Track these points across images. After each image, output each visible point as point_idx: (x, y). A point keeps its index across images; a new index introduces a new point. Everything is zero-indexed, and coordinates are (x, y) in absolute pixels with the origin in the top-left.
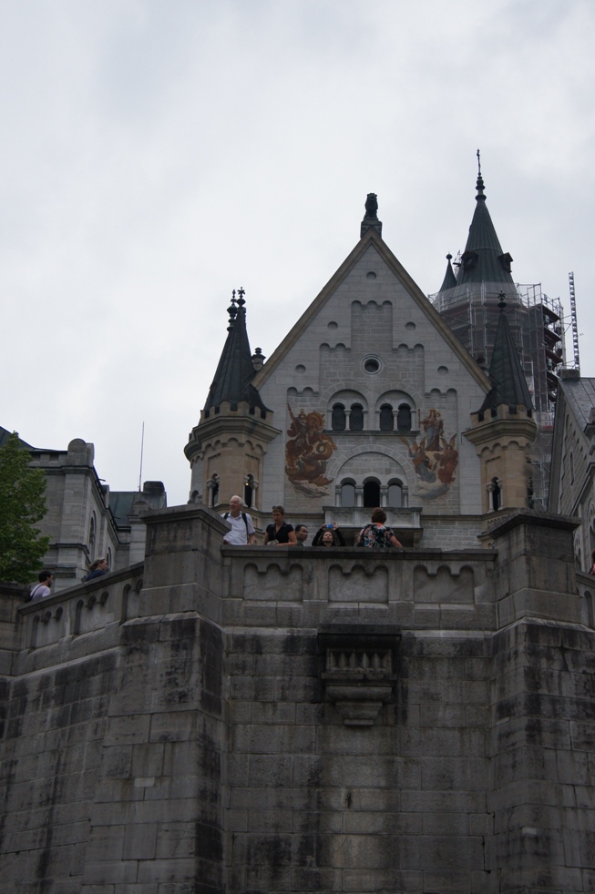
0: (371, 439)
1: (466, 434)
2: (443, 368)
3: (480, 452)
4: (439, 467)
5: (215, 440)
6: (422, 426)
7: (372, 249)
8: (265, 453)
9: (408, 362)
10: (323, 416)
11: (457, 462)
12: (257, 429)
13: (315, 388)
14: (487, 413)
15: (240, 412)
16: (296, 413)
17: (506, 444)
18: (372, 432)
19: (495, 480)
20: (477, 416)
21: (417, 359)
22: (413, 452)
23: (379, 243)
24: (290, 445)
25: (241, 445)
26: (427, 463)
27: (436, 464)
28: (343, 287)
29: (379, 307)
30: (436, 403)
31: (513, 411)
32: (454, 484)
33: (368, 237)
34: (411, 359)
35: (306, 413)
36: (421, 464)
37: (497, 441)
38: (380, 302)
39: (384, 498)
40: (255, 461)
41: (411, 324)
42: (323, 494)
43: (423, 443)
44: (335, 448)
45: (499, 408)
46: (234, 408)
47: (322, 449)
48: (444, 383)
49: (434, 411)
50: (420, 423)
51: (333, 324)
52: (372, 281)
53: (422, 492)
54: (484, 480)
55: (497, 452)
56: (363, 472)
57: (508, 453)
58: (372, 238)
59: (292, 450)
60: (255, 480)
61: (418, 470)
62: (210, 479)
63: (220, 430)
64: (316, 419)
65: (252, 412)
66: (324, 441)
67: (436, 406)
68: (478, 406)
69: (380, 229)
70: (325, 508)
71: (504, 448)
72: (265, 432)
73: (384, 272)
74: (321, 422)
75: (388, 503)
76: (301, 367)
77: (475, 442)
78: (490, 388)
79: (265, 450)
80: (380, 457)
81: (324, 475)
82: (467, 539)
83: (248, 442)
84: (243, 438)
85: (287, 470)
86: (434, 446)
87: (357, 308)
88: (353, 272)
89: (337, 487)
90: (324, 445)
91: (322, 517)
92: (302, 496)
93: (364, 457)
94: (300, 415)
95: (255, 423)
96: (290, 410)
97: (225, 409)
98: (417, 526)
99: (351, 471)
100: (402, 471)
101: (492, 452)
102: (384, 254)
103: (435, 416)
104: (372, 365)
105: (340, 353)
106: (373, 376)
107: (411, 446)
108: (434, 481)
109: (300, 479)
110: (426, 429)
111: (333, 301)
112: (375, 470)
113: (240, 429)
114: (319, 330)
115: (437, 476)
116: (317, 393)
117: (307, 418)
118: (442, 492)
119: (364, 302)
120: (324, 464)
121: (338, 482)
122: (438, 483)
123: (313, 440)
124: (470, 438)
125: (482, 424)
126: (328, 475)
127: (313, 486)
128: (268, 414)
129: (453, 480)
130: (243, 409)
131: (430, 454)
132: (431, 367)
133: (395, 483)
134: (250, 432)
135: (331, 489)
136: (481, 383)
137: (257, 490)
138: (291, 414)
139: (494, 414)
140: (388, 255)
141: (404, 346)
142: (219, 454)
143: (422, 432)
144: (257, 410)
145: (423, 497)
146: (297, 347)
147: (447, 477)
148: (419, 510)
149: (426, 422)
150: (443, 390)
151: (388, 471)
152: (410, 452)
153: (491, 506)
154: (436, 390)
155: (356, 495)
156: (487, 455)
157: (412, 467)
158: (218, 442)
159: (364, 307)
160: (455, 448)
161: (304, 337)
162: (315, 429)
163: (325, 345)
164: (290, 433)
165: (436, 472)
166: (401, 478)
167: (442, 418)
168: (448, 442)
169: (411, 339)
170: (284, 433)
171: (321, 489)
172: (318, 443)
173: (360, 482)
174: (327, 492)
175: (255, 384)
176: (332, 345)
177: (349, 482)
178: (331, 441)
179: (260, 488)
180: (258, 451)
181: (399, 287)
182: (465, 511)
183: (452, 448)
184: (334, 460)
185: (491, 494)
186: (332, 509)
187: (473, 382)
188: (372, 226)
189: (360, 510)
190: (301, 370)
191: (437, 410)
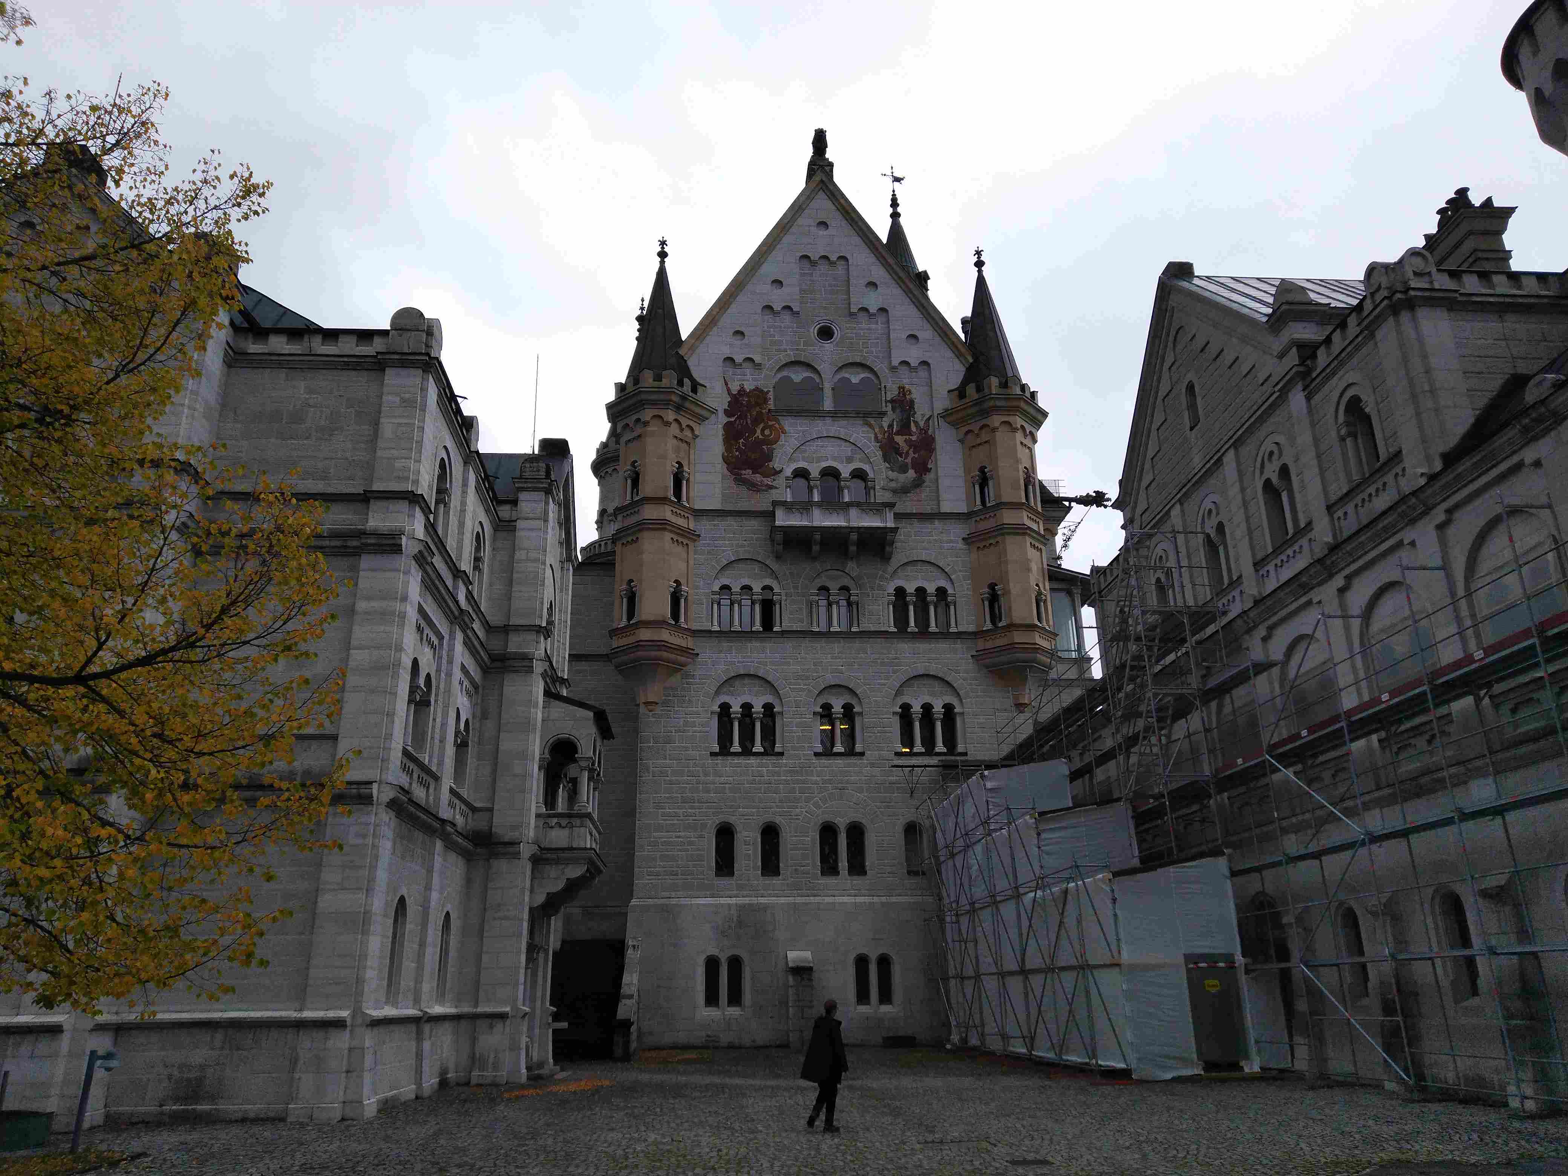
0: (828, 421)
1: (946, 415)
2: (913, 337)
3: (961, 436)
4: (911, 454)
5: (635, 417)
6: (890, 405)
7: (821, 195)
8: (697, 436)
9: (869, 329)
10: (768, 392)
11: (934, 449)
12: (687, 404)
13: (757, 359)
14: (971, 389)
15: (665, 382)
16: (735, 389)
17: (997, 424)
18: (829, 412)
19: (982, 470)
20: (956, 392)
21: (880, 326)
22: (880, 436)
23: (831, 187)
24: (728, 427)
25: (668, 424)
26: (897, 451)
27: (907, 453)
28: (787, 239)
29: (832, 264)
30: (905, 379)
31: (1004, 385)
32: (929, 477)
33: (817, 178)
34: (873, 326)
35: (748, 387)
36: (889, 450)
37: (984, 422)
38: (833, 258)
39: (846, 491)
40: (684, 445)
41: (873, 285)
42: (771, 487)
43: (891, 426)
44: (784, 432)
45: (985, 382)
46: (658, 378)
47: (767, 432)
48: (914, 355)
49: (904, 388)
50: (886, 402)
51: (778, 283)
52: (822, 232)
53: (893, 485)
54: (967, 470)
55: (985, 437)
56: (819, 460)
57: (998, 434)
58: (822, 181)
59: (731, 434)
60: (686, 468)
61: (886, 458)
62: (629, 467)
63: (641, 405)
64: (759, 395)
65: (681, 383)
66: (770, 423)
67: (905, 381)
68: (956, 380)
69: (832, 171)
70: (775, 504)
71: (994, 430)
72: (697, 410)
73: (836, 221)
74: (766, 400)
75: (850, 496)
76: (739, 333)
77: (954, 424)
78: (971, 360)
79: (697, 433)
80: (839, 442)
81: (771, 464)
82: (951, 541)
83: (676, 420)
84: (670, 416)
85: (725, 459)
86: (905, 428)
87: (806, 263)
88: (800, 221)
89: (787, 478)
90: (771, 427)
91: (772, 515)
92: (744, 490)
93: (819, 443)
94: (739, 391)
95: (684, 398)
96: (726, 384)
97: (648, 378)
98: (890, 524)
99: (804, 459)
100: (867, 459)
101: (977, 435)
102: (837, 200)
103: (904, 395)
104: (826, 333)
105: (787, 317)
106: (828, 346)
107: (877, 430)
108: (905, 472)
109: (741, 469)
110: (893, 409)
111: (777, 254)
112: (834, 459)
113: (667, 404)
114: (761, 288)
115: (910, 466)
116: (760, 365)
117: (748, 395)
118: (918, 484)
119: (815, 257)
120: (771, 451)
121: (788, 472)
122: (911, 473)
123: (756, 421)
124: (951, 419)
125: (964, 401)
126: (776, 464)
127: (758, 478)
128: (700, 389)
129: (929, 470)
130: (669, 379)
131: (899, 439)
132: (899, 334)
133: (859, 475)
134: (679, 408)
135: (780, 481)
136: (959, 355)
137: (688, 481)
138: (728, 390)
139: (979, 389)
140: (842, 201)
141: (864, 309)
142: (639, 436)
143: (890, 412)
144: (686, 381)
145: (895, 491)
146: (733, 309)
147: (922, 468)
148: (891, 505)
149: (892, 401)
150: (914, 363)
151: (850, 460)
152: (876, 437)
153: (978, 502)
154: (905, 363)
155: (810, 489)
156: (971, 440)
157: (879, 453)
158: (638, 420)
159: (813, 264)
160: (930, 432)
161: (741, 298)
162: (758, 409)
163: (769, 308)
164: (727, 413)
165: (909, 460)
166: (866, 467)
167: (913, 396)
168: (922, 424)
169: (872, 301)
170: (721, 414)
171: (768, 481)
172: (762, 425)
173: (815, 472)
174: (774, 484)
175: (682, 352)
176: (777, 307)
177: (801, 474)
178: (779, 424)
179: (691, 479)
180: (688, 433)
181: (857, 240)
182: (946, 508)
183: (926, 432)
184: (783, 445)
185: (977, 487)
186: (784, 504)
187: (949, 354)
188: (822, 166)
189: (819, 505)
190: (739, 337)
191: (907, 387)
